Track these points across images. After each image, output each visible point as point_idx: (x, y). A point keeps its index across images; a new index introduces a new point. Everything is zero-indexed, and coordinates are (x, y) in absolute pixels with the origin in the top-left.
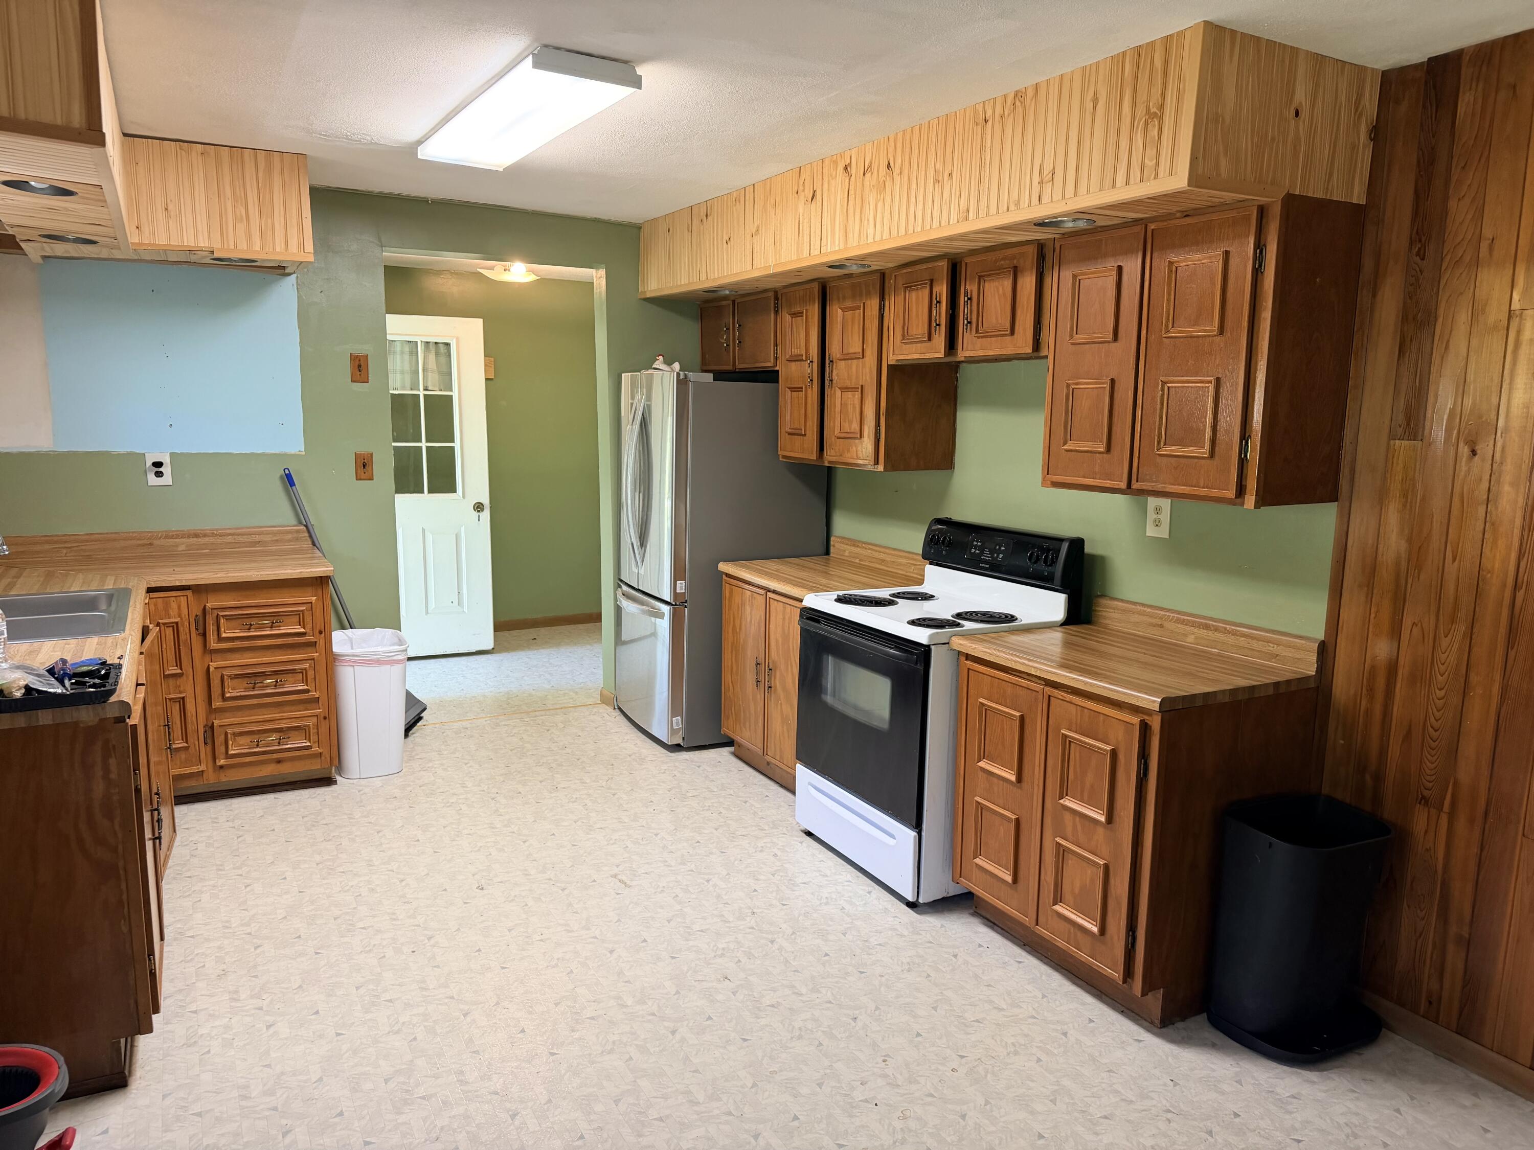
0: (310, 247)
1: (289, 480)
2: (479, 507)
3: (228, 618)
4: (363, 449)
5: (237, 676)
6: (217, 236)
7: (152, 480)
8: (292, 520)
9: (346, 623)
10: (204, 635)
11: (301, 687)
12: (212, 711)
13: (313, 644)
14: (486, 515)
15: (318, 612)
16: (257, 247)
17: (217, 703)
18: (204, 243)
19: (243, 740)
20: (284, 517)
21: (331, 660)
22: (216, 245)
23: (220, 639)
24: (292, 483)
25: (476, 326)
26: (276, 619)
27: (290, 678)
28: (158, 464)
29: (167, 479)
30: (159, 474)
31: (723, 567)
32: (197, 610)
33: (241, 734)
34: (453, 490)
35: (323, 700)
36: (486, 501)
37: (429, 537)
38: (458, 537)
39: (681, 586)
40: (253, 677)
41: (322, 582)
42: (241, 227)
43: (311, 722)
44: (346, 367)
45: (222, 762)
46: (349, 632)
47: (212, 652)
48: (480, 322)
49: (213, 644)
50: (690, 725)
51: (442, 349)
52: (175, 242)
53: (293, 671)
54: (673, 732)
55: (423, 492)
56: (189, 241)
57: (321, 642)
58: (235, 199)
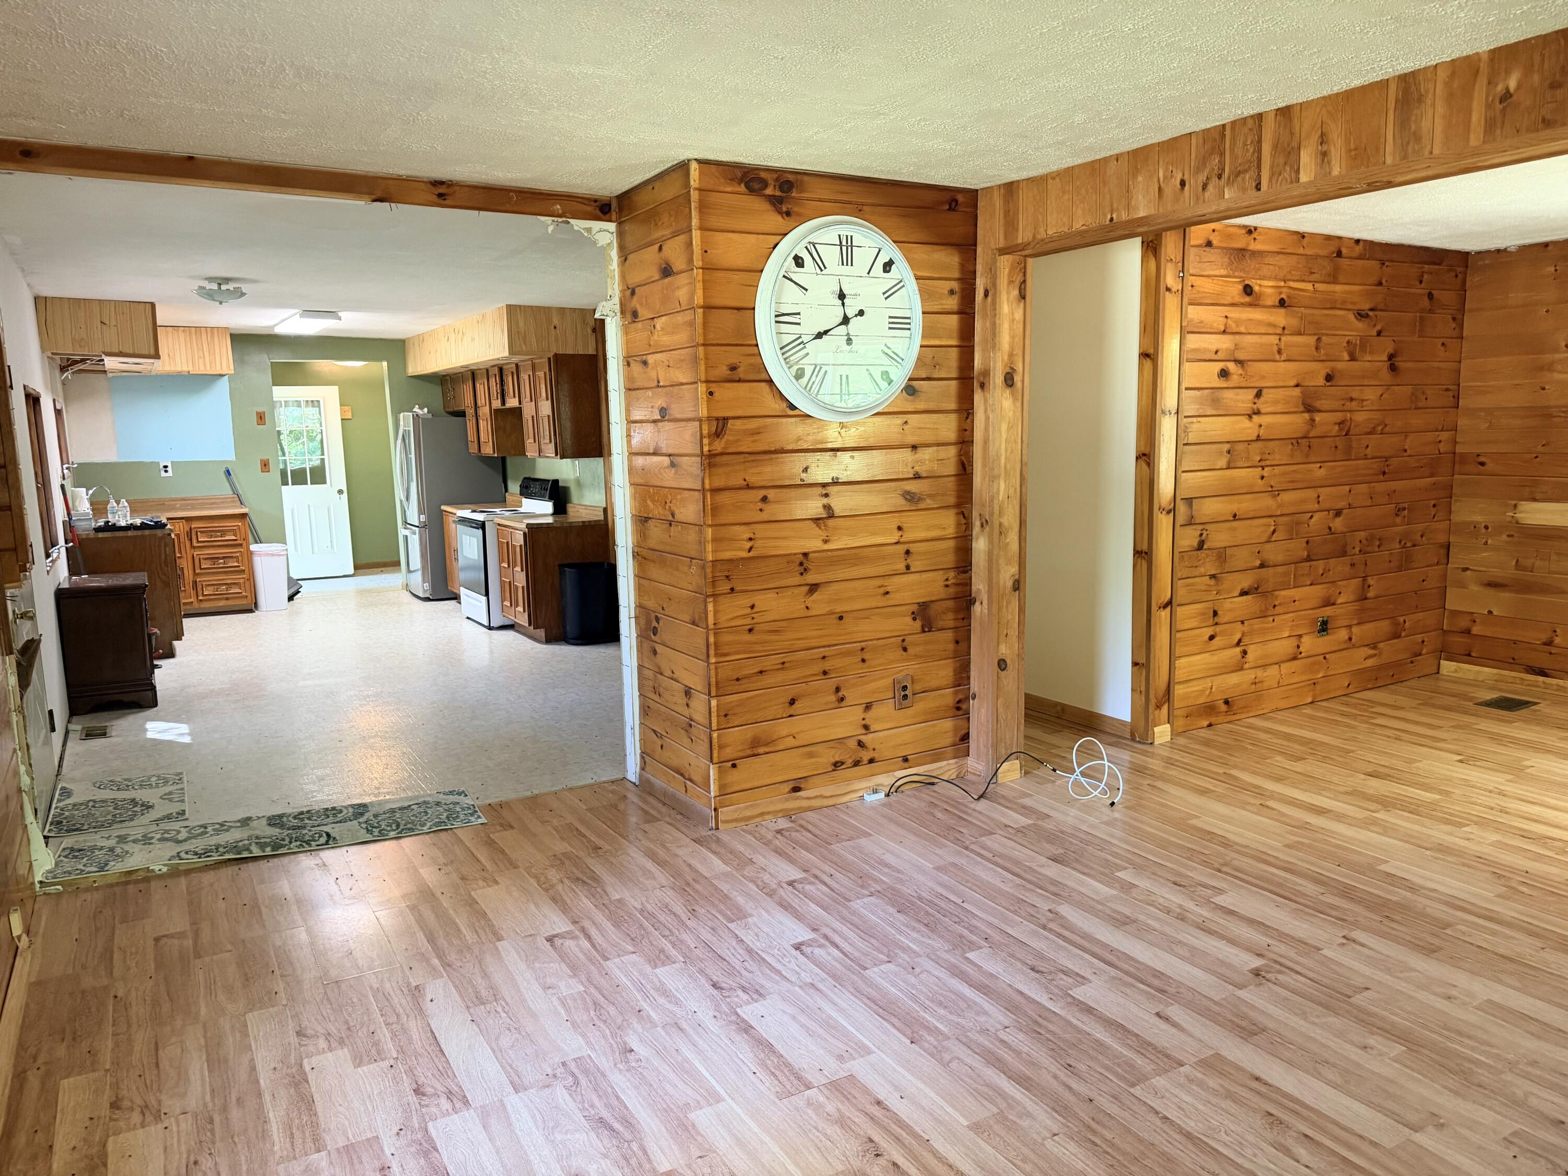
0: (232, 367)
1: (228, 472)
2: (340, 492)
3: (201, 532)
4: (265, 457)
5: (206, 559)
6: (190, 365)
7: (163, 474)
8: (231, 493)
9: (258, 540)
10: (191, 540)
11: (236, 564)
12: (195, 574)
13: (241, 545)
14: (345, 496)
15: (243, 531)
16: (208, 368)
17: (198, 571)
18: (185, 369)
19: (209, 588)
20: (228, 491)
21: (250, 554)
22: (190, 369)
23: (198, 542)
24: (229, 474)
25: (335, 390)
26: (224, 533)
27: (231, 560)
28: (166, 467)
29: (170, 474)
30: (166, 471)
31: (443, 508)
32: (187, 529)
33: (209, 585)
34: (325, 482)
35: (247, 571)
36: (345, 489)
37: (312, 509)
38: (329, 509)
39: (423, 518)
40: (214, 559)
41: (244, 516)
42: (201, 361)
43: (242, 581)
44: (254, 418)
45: (201, 598)
46: (260, 545)
47: (194, 547)
48: (336, 388)
49: (195, 544)
50: (434, 587)
51: (316, 403)
52: (173, 369)
53: (232, 557)
54: (425, 591)
55: (306, 484)
56: (179, 369)
57: (244, 544)
58: (198, 349)
